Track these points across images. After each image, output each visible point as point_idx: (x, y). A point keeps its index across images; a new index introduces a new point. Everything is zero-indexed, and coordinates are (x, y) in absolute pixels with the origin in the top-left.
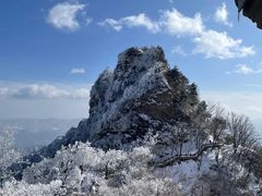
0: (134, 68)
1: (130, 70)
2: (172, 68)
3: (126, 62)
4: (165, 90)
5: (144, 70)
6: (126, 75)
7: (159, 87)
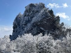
0: (33, 11)
1: (31, 12)
2: (50, 10)
3: (30, 9)
4: (50, 17)
5: (38, 12)
6: (30, 14)
7: (47, 17)
